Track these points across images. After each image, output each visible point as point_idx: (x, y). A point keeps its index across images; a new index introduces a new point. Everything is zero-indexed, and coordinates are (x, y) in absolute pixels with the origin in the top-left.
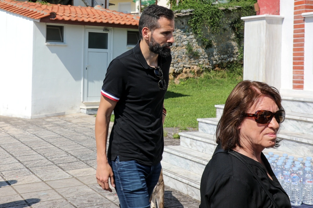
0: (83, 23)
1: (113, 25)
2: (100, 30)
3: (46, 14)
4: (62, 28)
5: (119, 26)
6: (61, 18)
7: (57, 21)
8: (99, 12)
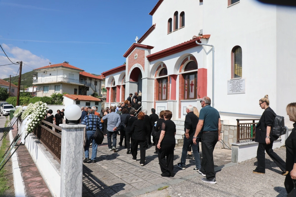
0: (84, 100)
1: (91, 101)
2: (88, 102)
3: (76, 98)
4: (80, 101)
5: (93, 101)
6: (79, 99)
7: (78, 100)
8: (90, 97)
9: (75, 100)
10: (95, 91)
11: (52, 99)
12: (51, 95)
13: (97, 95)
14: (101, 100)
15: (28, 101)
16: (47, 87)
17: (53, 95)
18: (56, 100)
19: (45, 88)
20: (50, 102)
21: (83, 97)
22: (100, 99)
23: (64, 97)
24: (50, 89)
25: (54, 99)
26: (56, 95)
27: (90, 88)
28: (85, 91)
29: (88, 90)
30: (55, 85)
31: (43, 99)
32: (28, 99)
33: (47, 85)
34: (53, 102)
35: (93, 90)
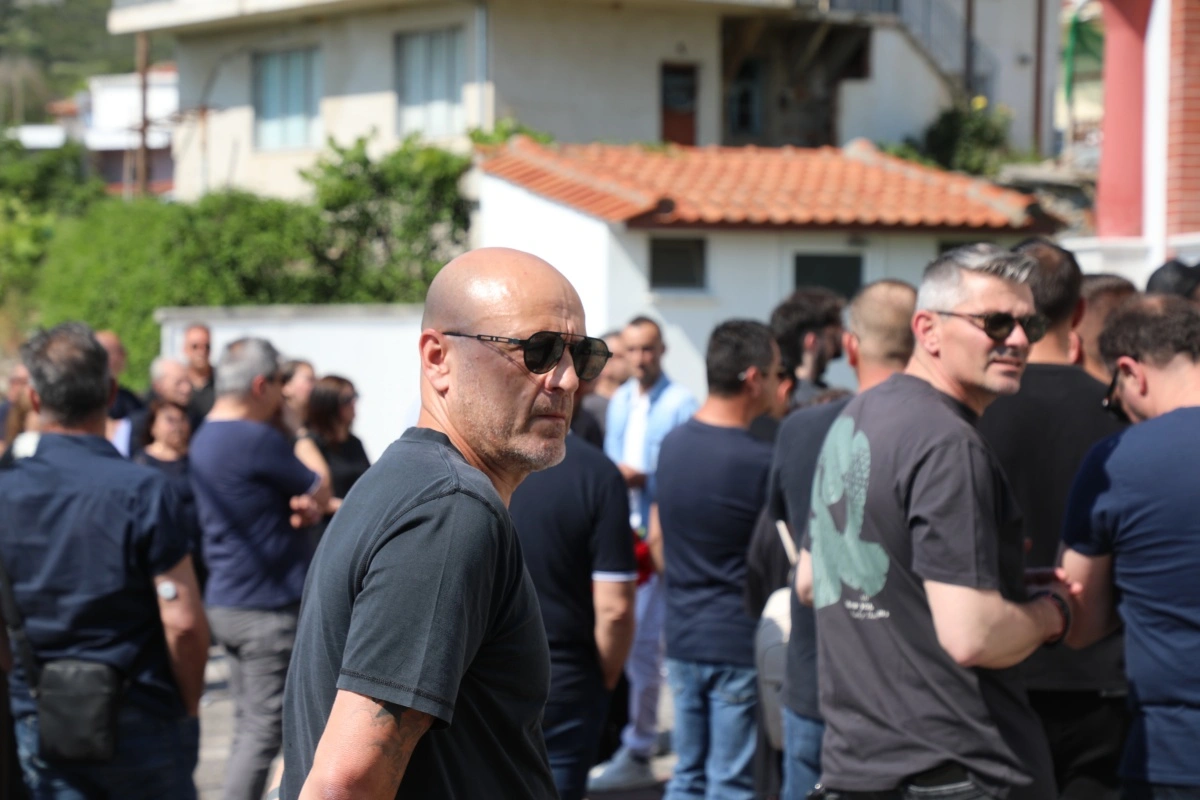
2: (833, 246)
3: (643, 201)
4: (702, 245)
6: (692, 216)
7: (681, 223)
8: (853, 173)
9: (637, 222)
10: (971, 81)
11: (315, 221)
12: (304, 175)
13: (992, 138)
14: (1034, 210)
15: (36, 260)
16: (297, 65)
17: (332, 170)
18: (381, 234)
19: (274, 71)
20: (303, 268)
21: (752, 174)
22: (1024, 188)
23: (479, 185)
24: (339, 89)
25: (348, 225)
26: (365, 163)
27: (886, 47)
28: (817, 87)
29: (857, 65)
30: (403, 23)
31: (201, 225)
32: (40, 236)
33: (296, 39)
34: (337, 268)
35: (933, 64)
